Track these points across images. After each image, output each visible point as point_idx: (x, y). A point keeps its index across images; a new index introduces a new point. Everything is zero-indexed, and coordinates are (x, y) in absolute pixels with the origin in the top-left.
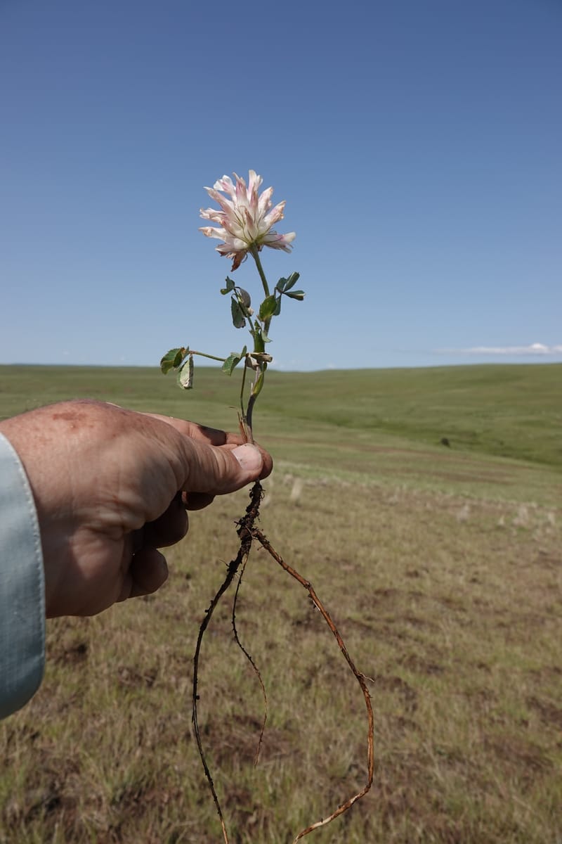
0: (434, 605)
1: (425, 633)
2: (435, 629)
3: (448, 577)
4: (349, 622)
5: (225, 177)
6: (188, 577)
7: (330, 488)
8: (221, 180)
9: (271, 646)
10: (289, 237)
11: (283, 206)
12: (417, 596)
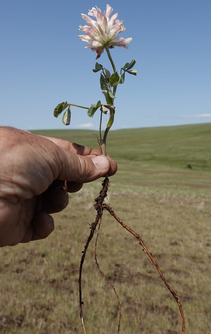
0: (186, 261)
1: (182, 278)
2: (187, 275)
3: (194, 244)
4: (139, 275)
5: (93, 8)
6: (43, 256)
7: (126, 196)
8: (91, 10)
9: (93, 294)
10: (128, 40)
11: (122, 23)
12: (176, 256)
